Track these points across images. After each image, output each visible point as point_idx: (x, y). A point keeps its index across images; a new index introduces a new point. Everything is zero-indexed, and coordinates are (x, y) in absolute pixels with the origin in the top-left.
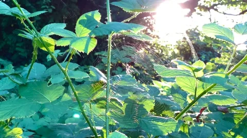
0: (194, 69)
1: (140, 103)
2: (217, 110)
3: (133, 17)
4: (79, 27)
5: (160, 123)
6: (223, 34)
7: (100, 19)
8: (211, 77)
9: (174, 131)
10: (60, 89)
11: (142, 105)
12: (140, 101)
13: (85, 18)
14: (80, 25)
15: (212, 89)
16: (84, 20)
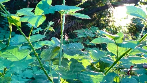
0: (114, 38)
1: (80, 62)
2: (143, 67)
3: (80, 4)
4: (37, 9)
5: (92, 76)
6: (137, 13)
7: (51, 3)
8: (126, 43)
9: (101, 81)
10: (27, 52)
11: (81, 63)
12: (80, 60)
13: (42, 3)
14: (38, 8)
15: (133, 52)
16: (41, 4)
